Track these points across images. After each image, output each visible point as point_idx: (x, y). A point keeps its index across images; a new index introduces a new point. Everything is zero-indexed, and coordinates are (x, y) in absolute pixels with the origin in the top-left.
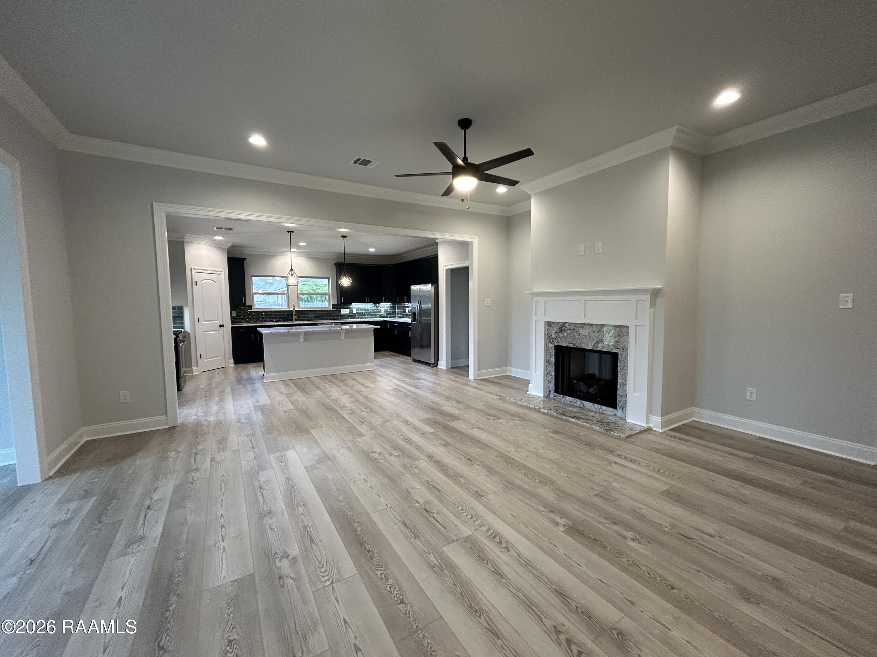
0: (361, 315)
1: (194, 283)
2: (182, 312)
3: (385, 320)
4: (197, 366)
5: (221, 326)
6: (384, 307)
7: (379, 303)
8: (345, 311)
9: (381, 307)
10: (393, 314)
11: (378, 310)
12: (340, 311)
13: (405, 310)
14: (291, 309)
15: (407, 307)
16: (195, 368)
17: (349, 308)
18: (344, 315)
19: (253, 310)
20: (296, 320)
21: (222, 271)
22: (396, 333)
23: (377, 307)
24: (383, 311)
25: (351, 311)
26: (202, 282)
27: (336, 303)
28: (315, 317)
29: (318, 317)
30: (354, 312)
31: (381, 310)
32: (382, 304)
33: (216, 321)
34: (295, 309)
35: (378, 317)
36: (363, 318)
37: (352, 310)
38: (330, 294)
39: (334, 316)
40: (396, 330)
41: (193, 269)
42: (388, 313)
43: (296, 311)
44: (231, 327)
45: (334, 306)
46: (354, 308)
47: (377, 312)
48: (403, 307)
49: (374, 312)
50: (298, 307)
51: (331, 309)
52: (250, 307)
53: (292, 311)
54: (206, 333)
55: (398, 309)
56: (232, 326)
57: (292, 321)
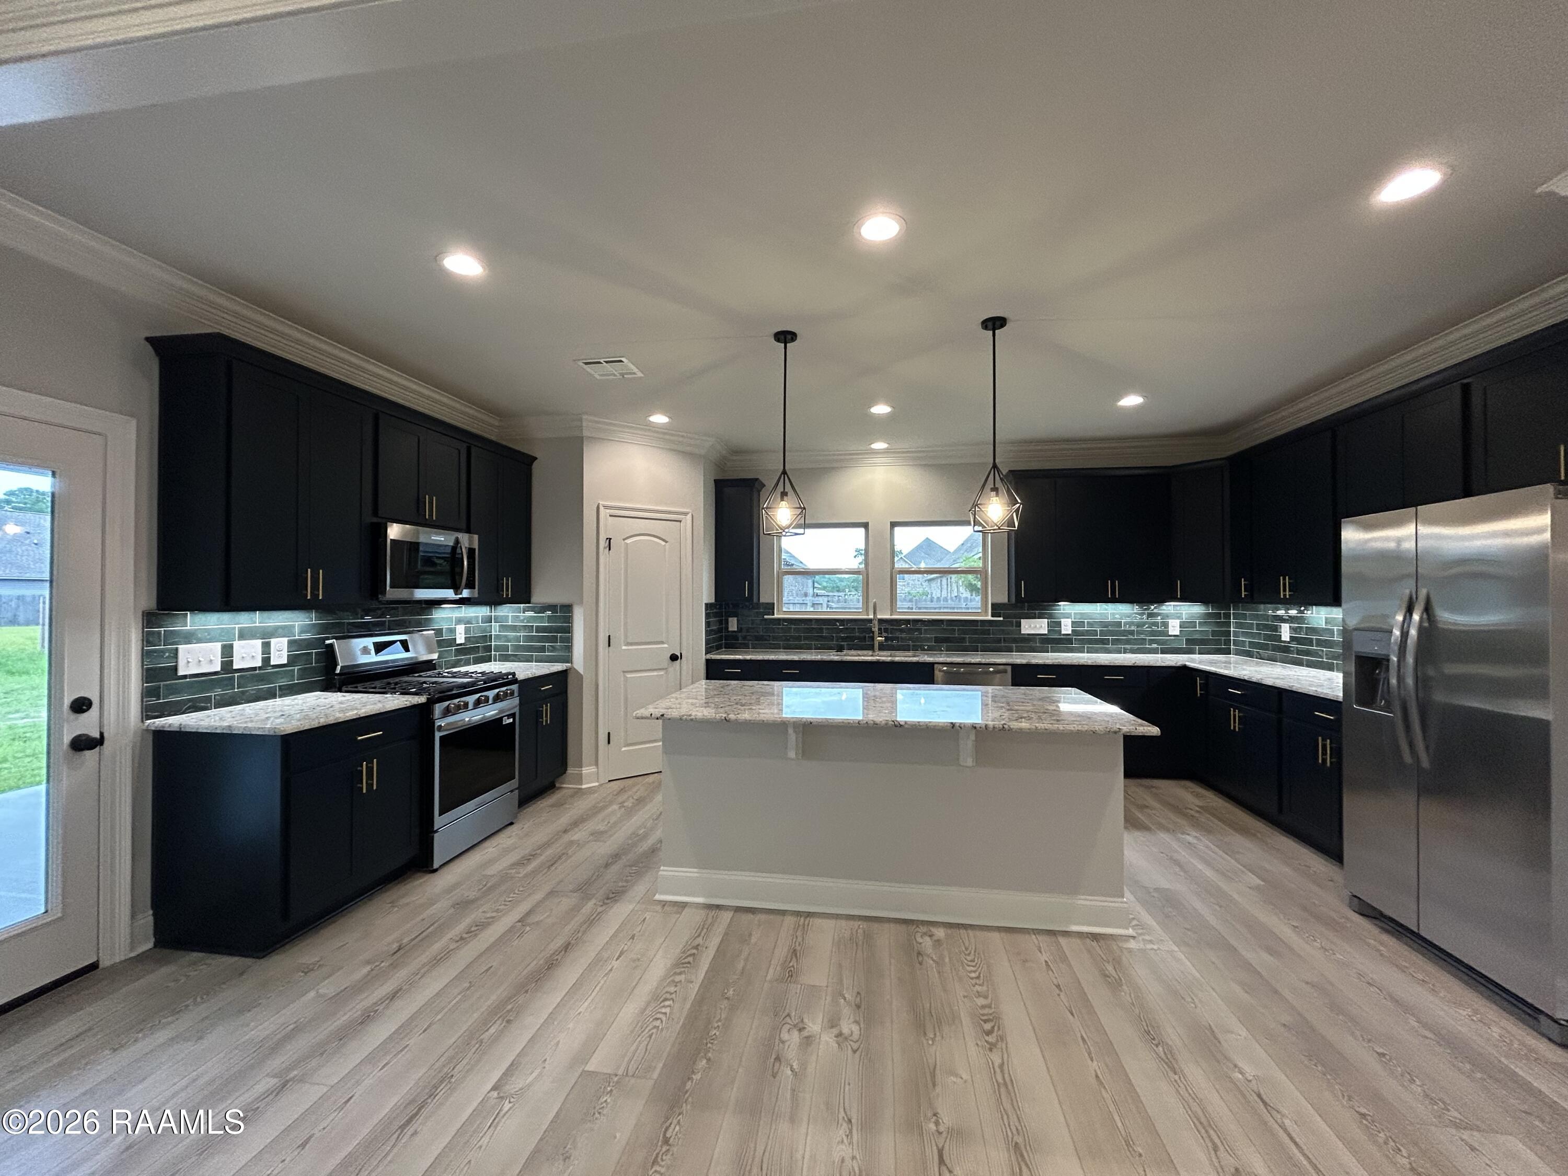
0: (1090, 642)
1: (603, 543)
2: (569, 619)
3: (1185, 667)
4: (597, 764)
5: (674, 658)
6: (1178, 617)
7: (1161, 600)
8: (1034, 626)
9: (1167, 616)
10: (1218, 642)
11: (1156, 624)
12: (1019, 625)
13: (1276, 629)
14: (871, 617)
15: (1281, 619)
16: (586, 770)
17: (1050, 616)
18: (1031, 638)
19: (776, 616)
20: (882, 647)
21: (686, 514)
22: (1235, 725)
23: (1150, 615)
24: (1174, 628)
25: (1055, 625)
26: (628, 541)
27: (1003, 599)
28: (937, 640)
29: (946, 640)
30: (1067, 628)
31: (1166, 625)
32: (1169, 607)
33: (662, 643)
34: (879, 617)
35: (1154, 651)
36: (1096, 651)
37: (1059, 624)
38: (986, 571)
39: (999, 641)
40: (1235, 714)
41: (601, 508)
42: (1197, 636)
43: (881, 621)
44: (708, 661)
45: (997, 609)
46: (1067, 616)
47: (1153, 633)
48: (1266, 617)
49: (1139, 633)
50: (893, 610)
51: (990, 618)
52: (770, 608)
53: (870, 621)
54: (629, 675)
55: (1238, 625)
56: (709, 656)
57: (871, 648)
